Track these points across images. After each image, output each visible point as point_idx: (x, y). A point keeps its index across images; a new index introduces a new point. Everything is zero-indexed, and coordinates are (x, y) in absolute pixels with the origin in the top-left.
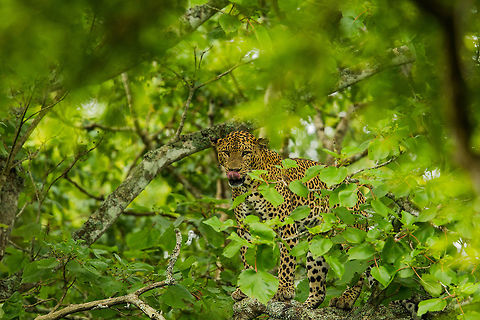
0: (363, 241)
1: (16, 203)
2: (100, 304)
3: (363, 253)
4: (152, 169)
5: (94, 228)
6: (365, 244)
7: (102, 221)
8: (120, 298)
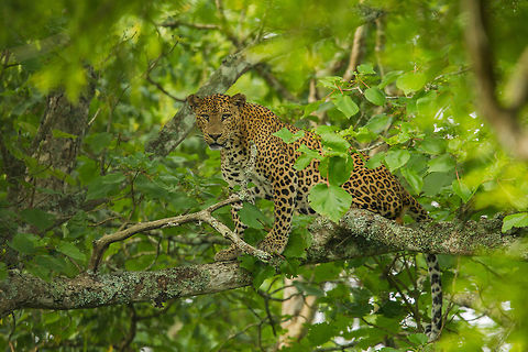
0: (444, 152)
1: (87, 111)
2: (170, 222)
3: (444, 165)
4: (230, 75)
5: (169, 138)
6: (445, 156)
7: (178, 131)
8: (192, 216)
